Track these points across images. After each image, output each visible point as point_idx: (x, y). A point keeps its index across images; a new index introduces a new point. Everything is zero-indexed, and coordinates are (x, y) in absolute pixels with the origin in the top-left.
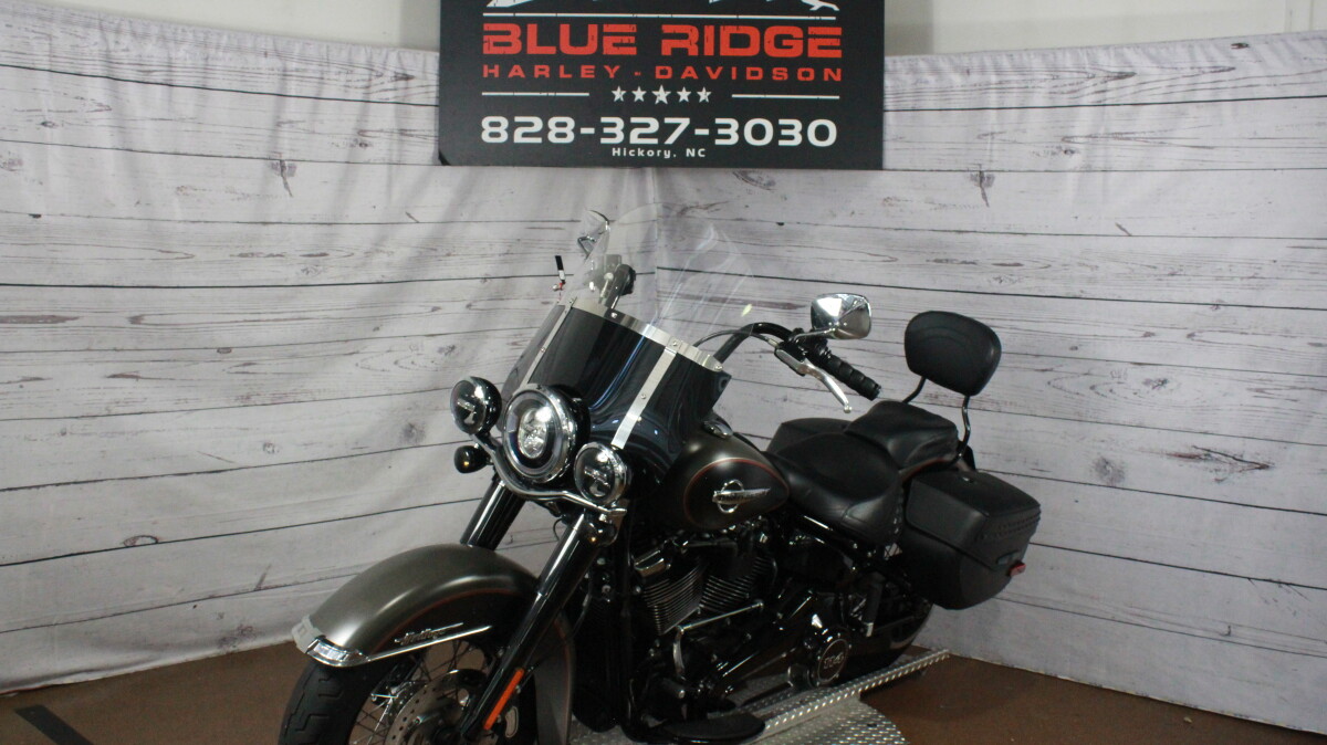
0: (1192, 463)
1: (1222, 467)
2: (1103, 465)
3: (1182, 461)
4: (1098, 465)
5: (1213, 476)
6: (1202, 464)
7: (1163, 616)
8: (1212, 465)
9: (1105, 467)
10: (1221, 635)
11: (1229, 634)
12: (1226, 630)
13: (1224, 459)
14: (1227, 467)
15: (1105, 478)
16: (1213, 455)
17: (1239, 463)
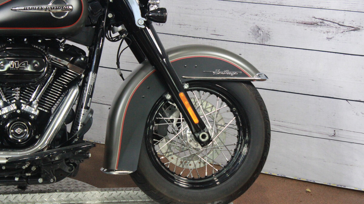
0: (312, 28)
1: (331, 30)
2: (257, 30)
3: (306, 27)
4: (254, 30)
5: (326, 36)
6: (319, 28)
7: (294, 126)
8: (325, 29)
9: (258, 32)
10: (330, 136)
11: (334, 135)
12: (332, 133)
13: (332, 24)
14: (334, 30)
15: (258, 39)
16: (326, 22)
17: (342, 27)
